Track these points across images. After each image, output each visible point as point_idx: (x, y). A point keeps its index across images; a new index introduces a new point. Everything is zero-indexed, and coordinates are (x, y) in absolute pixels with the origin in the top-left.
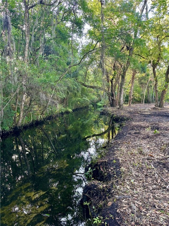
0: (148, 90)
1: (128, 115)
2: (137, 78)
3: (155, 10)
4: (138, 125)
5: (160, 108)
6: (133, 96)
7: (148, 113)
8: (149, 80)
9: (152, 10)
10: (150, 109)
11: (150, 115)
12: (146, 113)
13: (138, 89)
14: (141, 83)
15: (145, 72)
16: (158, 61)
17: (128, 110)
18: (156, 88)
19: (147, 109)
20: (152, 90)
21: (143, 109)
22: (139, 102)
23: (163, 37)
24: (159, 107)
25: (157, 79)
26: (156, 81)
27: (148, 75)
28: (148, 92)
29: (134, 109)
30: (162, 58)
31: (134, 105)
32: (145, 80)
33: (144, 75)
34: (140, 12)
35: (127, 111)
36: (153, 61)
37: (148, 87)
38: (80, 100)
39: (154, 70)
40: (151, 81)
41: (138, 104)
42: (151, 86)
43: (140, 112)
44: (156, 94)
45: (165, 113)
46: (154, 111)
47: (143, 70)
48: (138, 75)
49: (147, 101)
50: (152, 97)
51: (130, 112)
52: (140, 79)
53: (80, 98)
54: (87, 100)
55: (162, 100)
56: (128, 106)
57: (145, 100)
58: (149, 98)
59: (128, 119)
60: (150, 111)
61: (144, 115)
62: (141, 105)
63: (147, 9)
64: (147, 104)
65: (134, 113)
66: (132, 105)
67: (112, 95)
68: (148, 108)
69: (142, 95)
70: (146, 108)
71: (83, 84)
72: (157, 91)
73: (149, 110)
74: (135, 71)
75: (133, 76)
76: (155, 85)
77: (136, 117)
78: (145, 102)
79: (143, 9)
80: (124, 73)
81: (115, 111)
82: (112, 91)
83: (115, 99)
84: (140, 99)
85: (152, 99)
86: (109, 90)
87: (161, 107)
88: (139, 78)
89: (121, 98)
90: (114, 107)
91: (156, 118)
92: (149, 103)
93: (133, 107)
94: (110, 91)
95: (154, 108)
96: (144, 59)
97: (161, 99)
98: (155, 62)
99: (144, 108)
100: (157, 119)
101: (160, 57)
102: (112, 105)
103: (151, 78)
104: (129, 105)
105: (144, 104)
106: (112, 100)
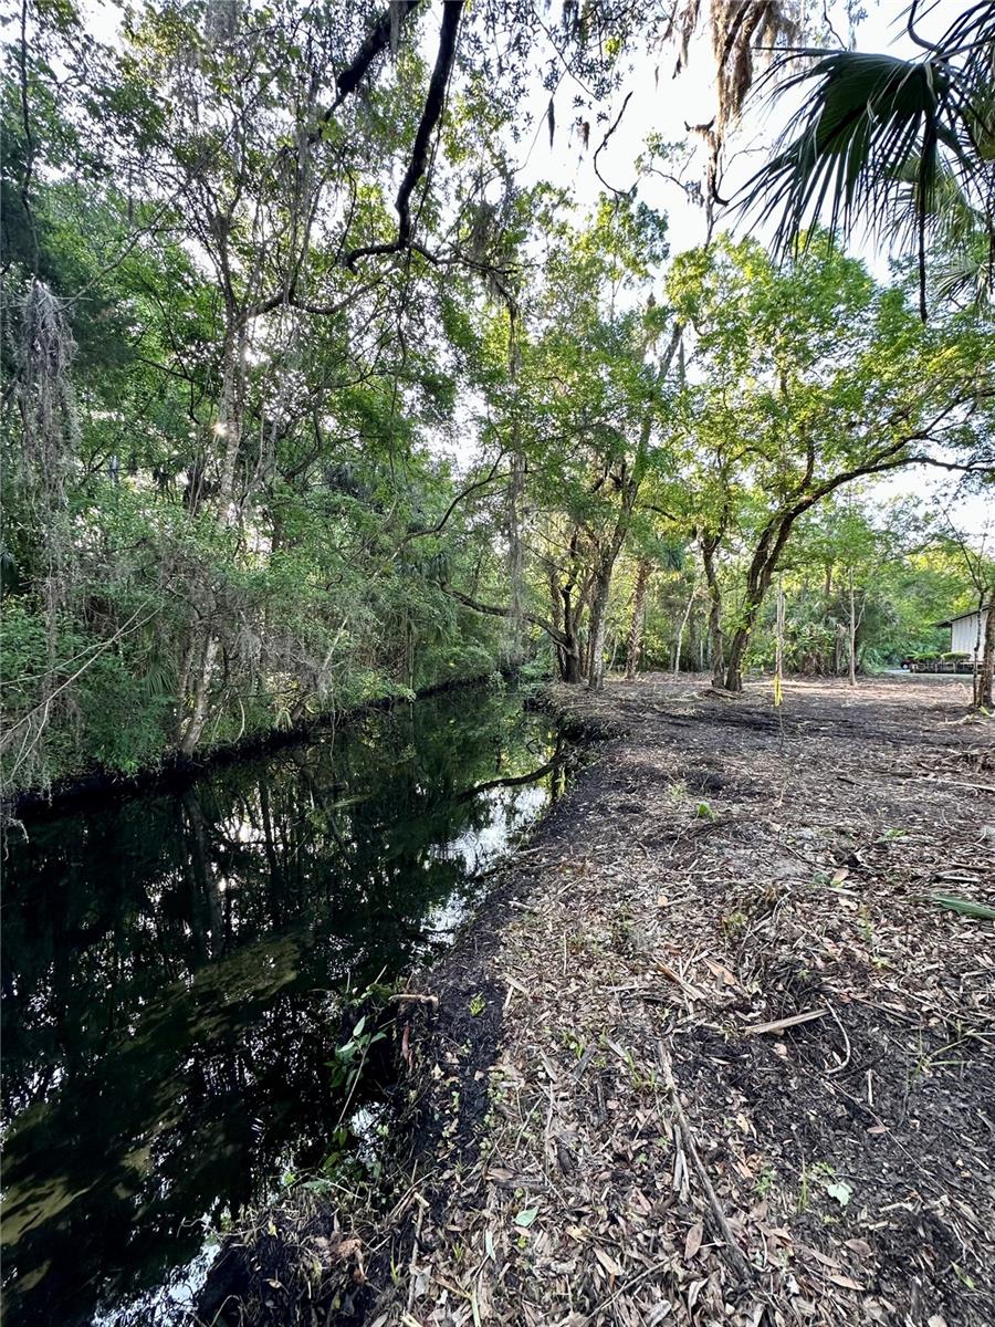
0: (692, 627)
1: (615, 715)
2: (656, 588)
3: (708, 358)
4: (641, 764)
5: (729, 694)
6: (640, 645)
7: (690, 712)
8: (694, 594)
9: (699, 358)
10: (694, 693)
11: (693, 718)
12: (681, 712)
13: (657, 622)
14: (670, 605)
15: (678, 569)
16: (721, 530)
17: (620, 695)
18: (716, 621)
19: (684, 694)
20: (703, 628)
21: (671, 692)
22: (664, 665)
23: (738, 450)
24: (728, 687)
25: (717, 591)
26: (717, 597)
27: (691, 578)
28: (693, 634)
29: (643, 694)
30: (734, 522)
31: (646, 679)
32: (682, 594)
33: (676, 576)
34: (657, 364)
35: (616, 699)
36: (706, 531)
37: (692, 617)
38: (459, 655)
39: (707, 559)
40: (699, 601)
41: (658, 674)
42: (703, 615)
43: (660, 703)
44: (716, 642)
45: (748, 713)
46: (707, 702)
47: (674, 559)
48: (658, 576)
49: (688, 665)
50: (705, 651)
51: (625, 706)
52: (667, 591)
53: (456, 649)
54: (483, 657)
55: (736, 665)
56: (623, 679)
57: (681, 661)
58: (695, 652)
59: (613, 733)
60: (696, 701)
61: (671, 716)
62: (667, 676)
63: (681, 356)
64: (690, 675)
65: (641, 709)
66: (638, 678)
67: (569, 642)
68: (687, 691)
69: (672, 644)
70: (683, 690)
71: (469, 602)
72: (718, 631)
73: (693, 697)
74: (646, 564)
75: (641, 581)
76: (714, 610)
77: (643, 727)
78: (683, 668)
79: (671, 356)
80: (607, 567)
81: (575, 700)
82: (567, 626)
83: (577, 655)
84: (666, 656)
85: (705, 657)
86: (556, 623)
87: (735, 690)
88: (662, 587)
89: (596, 654)
90: (574, 682)
91: (713, 731)
92: (696, 670)
93: (642, 684)
94: (562, 628)
95: (709, 691)
96: (674, 524)
97: (732, 661)
98: (711, 532)
99: (676, 690)
100: (718, 734)
101: (726, 518)
102: (568, 675)
103: (700, 588)
104: (629, 677)
105: (680, 675)
106: (569, 658)
